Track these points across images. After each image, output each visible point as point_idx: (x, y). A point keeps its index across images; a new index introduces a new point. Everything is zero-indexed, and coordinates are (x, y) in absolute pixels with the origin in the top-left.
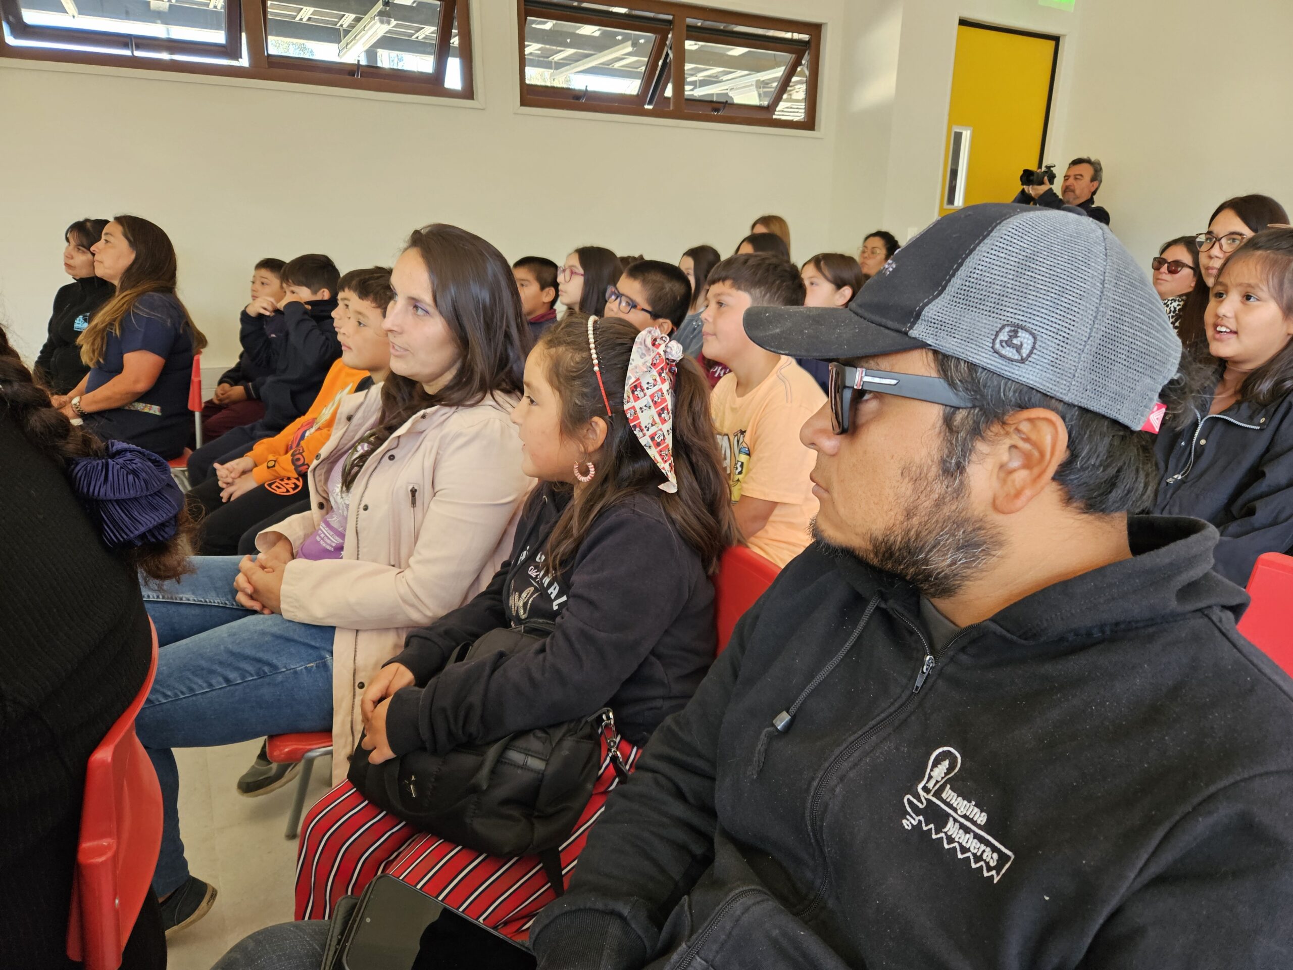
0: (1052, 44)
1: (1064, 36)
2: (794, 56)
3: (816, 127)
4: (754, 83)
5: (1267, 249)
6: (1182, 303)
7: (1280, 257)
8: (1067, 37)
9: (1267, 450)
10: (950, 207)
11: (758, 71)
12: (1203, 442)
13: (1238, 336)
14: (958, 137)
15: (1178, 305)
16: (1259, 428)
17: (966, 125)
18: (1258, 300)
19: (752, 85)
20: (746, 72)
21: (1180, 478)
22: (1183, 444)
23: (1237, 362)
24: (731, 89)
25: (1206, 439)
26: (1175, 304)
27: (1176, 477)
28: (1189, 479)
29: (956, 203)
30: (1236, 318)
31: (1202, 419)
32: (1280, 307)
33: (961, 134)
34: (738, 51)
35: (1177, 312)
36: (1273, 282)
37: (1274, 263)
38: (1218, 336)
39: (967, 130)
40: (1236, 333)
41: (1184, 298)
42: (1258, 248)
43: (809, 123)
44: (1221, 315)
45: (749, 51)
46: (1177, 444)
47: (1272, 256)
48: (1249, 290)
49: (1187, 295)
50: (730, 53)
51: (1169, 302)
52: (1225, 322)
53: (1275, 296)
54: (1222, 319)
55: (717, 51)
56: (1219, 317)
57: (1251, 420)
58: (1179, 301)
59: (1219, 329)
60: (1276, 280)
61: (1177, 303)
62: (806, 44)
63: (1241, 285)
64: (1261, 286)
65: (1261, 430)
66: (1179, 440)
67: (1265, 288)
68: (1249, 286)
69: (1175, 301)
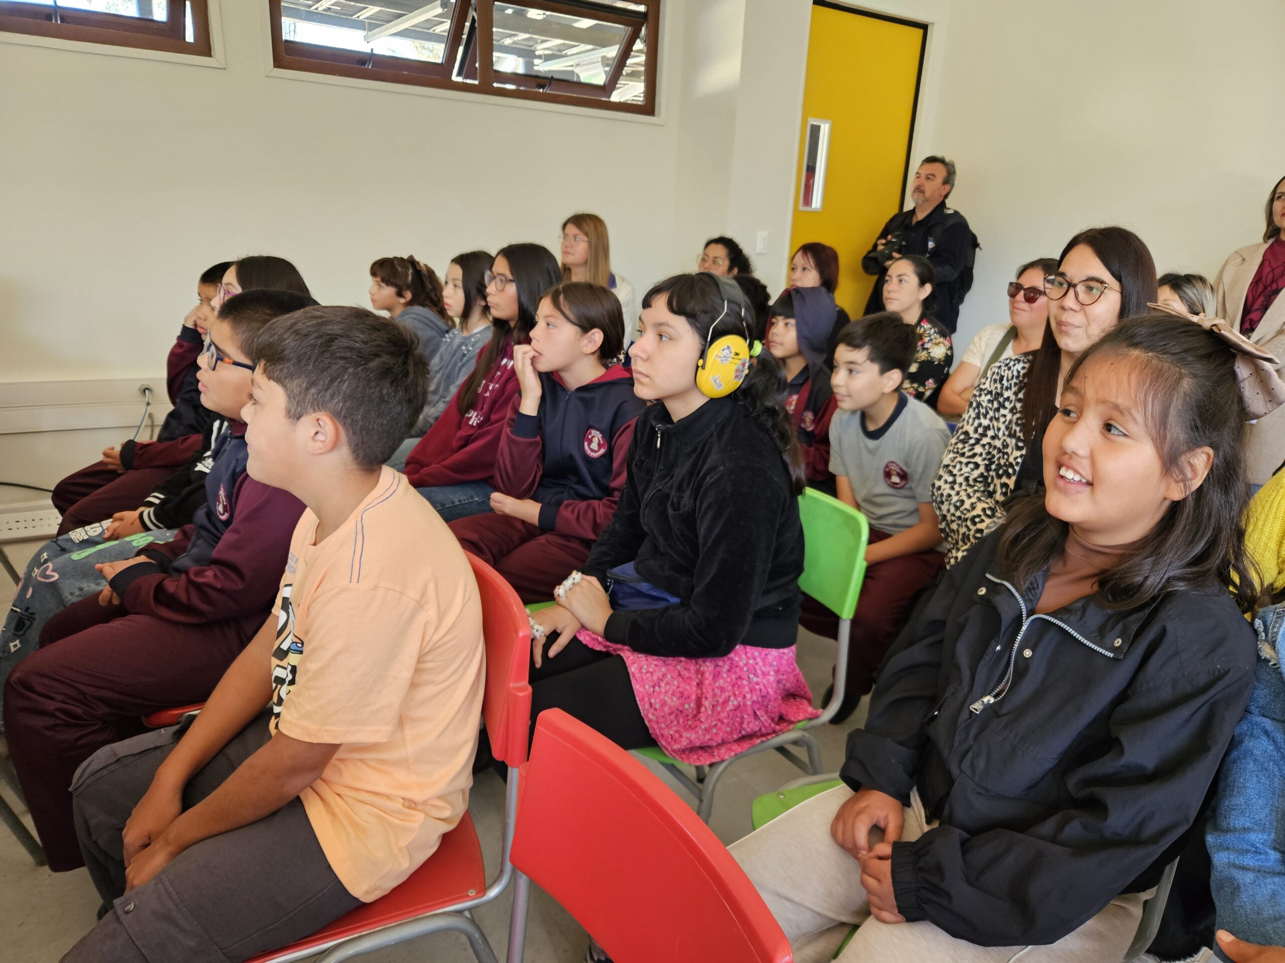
0: (920, 32)
1: (933, 24)
2: (630, 29)
3: (656, 112)
4: (599, 60)
5: (1149, 348)
6: (1027, 366)
7: (1166, 365)
8: (935, 26)
9: (1123, 697)
10: (806, 209)
11: (603, 46)
12: (1028, 653)
13: (1092, 491)
14: (815, 131)
15: (1023, 368)
16: (1112, 655)
17: (825, 117)
18: (1125, 435)
19: (598, 62)
20: (590, 47)
21: (992, 700)
22: (998, 648)
23: (1086, 529)
24: (576, 65)
25: (1033, 650)
26: (1019, 366)
27: (986, 700)
28: (1003, 711)
29: (814, 205)
30: (1092, 458)
31: (1028, 617)
32: (1158, 451)
33: (818, 127)
34: (585, 23)
35: (1021, 378)
36: (1154, 407)
37: (1158, 375)
38: (1061, 483)
39: (825, 123)
40: (1090, 484)
41: (1030, 357)
42: (1135, 345)
43: (648, 107)
44: (1069, 451)
45: (597, 24)
46: (990, 648)
47: (1155, 362)
48: (1115, 414)
49: (1034, 353)
50: (577, 25)
51: (1012, 363)
52: (1074, 463)
53: (1154, 432)
54: (1071, 457)
55: (563, 22)
56: (1065, 453)
57: (1100, 635)
58: (1024, 362)
59: (1063, 472)
60: (1158, 408)
61: (1021, 365)
62: (644, 16)
63: (1104, 402)
64: (1134, 412)
65: (1114, 659)
66: (993, 643)
67: (1139, 418)
68: (1116, 407)
69: (1019, 361)
